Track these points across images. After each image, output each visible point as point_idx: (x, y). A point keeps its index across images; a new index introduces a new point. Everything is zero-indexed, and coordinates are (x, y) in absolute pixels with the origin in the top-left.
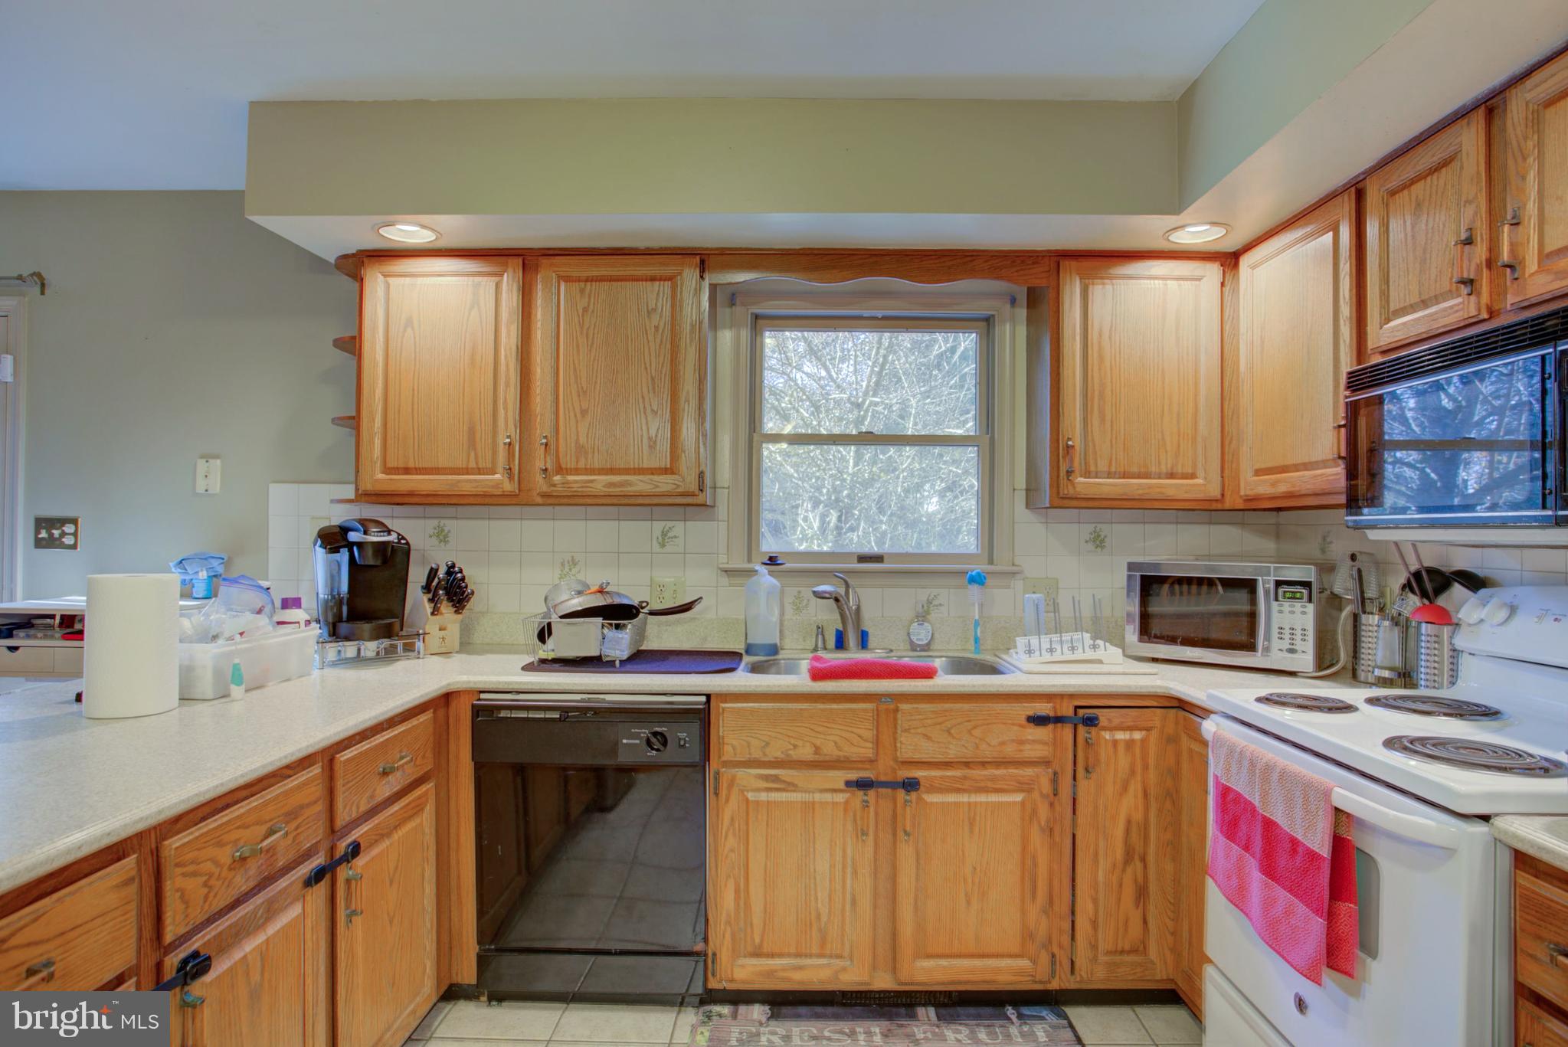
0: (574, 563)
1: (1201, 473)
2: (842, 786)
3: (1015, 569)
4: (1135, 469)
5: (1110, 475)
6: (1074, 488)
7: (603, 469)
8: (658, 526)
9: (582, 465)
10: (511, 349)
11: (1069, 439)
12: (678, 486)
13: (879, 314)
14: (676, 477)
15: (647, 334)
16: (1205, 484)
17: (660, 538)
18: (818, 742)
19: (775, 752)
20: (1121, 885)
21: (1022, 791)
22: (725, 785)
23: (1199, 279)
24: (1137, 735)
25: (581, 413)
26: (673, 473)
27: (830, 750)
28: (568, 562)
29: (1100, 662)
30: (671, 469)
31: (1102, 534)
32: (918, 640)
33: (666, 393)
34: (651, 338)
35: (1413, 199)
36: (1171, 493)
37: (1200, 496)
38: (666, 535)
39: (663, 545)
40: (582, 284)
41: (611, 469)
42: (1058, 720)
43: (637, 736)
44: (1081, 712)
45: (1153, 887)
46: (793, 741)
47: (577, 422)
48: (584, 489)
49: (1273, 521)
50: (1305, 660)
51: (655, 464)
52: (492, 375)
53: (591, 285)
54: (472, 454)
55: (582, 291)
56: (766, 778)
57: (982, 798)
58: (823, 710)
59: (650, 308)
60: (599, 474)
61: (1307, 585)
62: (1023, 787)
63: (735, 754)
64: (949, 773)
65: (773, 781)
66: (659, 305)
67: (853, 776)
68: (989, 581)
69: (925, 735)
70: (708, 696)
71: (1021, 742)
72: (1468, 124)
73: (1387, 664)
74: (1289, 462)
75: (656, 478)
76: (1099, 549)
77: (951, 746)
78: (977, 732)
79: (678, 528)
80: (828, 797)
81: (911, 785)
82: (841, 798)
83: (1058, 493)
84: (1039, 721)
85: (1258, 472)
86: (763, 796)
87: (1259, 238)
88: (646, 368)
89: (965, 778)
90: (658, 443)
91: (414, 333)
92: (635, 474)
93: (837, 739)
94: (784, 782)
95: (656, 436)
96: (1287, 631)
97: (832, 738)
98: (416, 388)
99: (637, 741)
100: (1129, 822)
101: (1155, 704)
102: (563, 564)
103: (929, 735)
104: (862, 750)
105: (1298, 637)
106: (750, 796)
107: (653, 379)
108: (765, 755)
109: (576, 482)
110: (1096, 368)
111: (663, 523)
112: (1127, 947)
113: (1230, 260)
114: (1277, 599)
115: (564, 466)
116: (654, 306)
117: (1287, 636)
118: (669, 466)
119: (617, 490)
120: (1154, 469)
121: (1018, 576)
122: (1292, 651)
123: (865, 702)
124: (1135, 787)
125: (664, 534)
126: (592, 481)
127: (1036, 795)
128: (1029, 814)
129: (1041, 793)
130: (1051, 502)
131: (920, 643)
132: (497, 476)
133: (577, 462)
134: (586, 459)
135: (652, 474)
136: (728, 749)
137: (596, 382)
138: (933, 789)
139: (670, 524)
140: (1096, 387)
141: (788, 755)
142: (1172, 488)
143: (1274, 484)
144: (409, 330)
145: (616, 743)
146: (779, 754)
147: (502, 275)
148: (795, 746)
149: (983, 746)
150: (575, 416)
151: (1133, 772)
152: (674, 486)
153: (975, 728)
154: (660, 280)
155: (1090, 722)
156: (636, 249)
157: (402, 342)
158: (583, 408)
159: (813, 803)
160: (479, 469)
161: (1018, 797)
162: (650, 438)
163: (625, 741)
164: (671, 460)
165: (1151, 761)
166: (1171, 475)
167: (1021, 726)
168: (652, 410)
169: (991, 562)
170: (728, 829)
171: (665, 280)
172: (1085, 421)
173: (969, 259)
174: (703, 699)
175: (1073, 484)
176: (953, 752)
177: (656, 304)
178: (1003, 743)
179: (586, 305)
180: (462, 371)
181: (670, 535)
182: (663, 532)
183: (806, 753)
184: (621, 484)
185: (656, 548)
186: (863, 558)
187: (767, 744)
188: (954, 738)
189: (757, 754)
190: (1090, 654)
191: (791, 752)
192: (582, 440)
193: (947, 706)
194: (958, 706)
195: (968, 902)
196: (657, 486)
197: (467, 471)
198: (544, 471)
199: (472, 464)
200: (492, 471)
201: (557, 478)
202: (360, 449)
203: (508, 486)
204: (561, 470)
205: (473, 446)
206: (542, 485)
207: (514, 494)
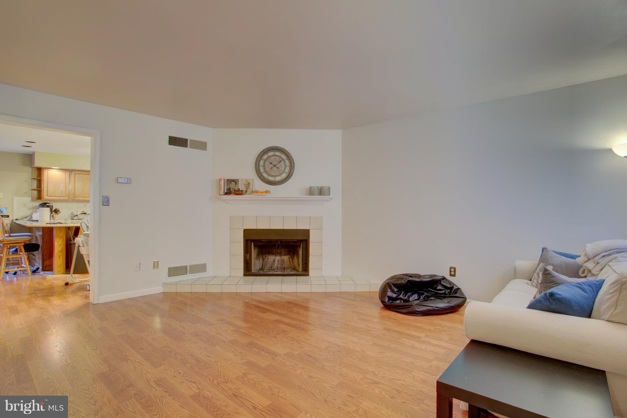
10: (68, 182)
28: (68, 208)
91: (53, 178)
109: (78, 198)
147: (66, 173)
197: (61, 197)
198: (73, 197)
199: (62, 196)
200: (65, 197)
201: (75, 198)
202: (42, 194)
203: (68, 199)
204: (75, 197)
205: (62, 194)
206: (73, 199)
207: (68, 200)
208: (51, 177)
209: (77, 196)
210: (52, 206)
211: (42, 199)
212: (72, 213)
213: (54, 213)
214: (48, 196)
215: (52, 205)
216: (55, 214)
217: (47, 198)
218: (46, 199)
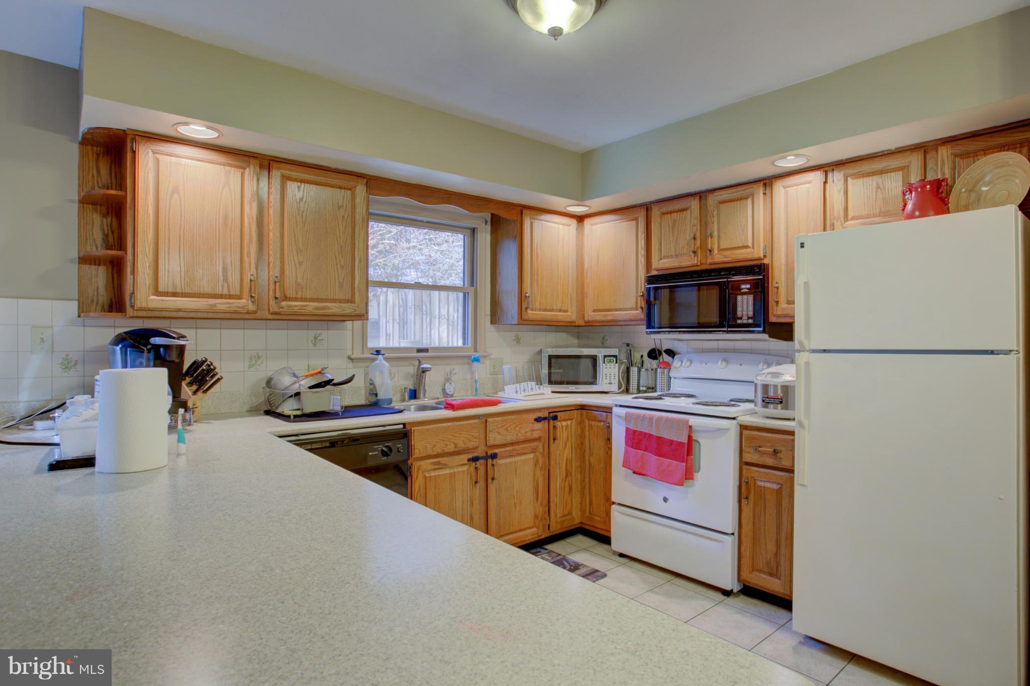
0: (259, 357)
1: (570, 310)
2: (466, 462)
3: (486, 354)
4: (549, 308)
5: (540, 310)
6: (528, 315)
7: (312, 299)
8: (312, 333)
9: (299, 296)
10: (252, 218)
11: (526, 293)
12: (355, 310)
13: (425, 219)
14: (353, 305)
15: (338, 219)
16: (571, 315)
17: (313, 341)
18: (456, 442)
19: (438, 450)
20: (564, 487)
21: (532, 452)
22: (416, 470)
23: (569, 226)
24: (569, 422)
25: (299, 263)
26: (351, 303)
27: (461, 445)
28: (255, 357)
29: (543, 394)
30: (351, 300)
31: (520, 337)
32: (449, 392)
33: (349, 255)
34: (340, 223)
35: (673, 218)
36: (560, 318)
37: (569, 320)
38: (317, 339)
39: (315, 345)
40: (299, 184)
41: (317, 299)
42: (545, 419)
43: (376, 450)
44: (551, 415)
45: (574, 486)
46: (445, 443)
47: (296, 268)
48: (302, 311)
49: (577, 331)
50: (615, 388)
51: (341, 297)
52: (239, 234)
53: (305, 185)
54: (226, 285)
55: (299, 188)
56: (434, 463)
57: (518, 458)
58: (458, 425)
59: (339, 205)
60: (309, 301)
61: (615, 356)
62: (534, 451)
63: (420, 453)
64: (508, 449)
65: (437, 465)
66: (345, 203)
67: (470, 456)
68: (481, 360)
69: (498, 432)
70: (404, 424)
71: (533, 431)
72: (694, 199)
73: (645, 385)
74: (612, 308)
75: (343, 305)
76: (518, 344)
77: (508, 436)
78: (517, 428)
79: (324, 334)
80: (460, 469)
81: (494, 456)
82: (465, 468)
83: (522, 318)
84: (538, 420)
85: (594, 311)
86: (433, 474)
87: (595, 213)
88: (337, 240)
89: (513, 450)
90: (344, 284)
91: (180, 198)
92: (330, 302)
93: (464, 439)
94: (442, 464)
95: (343, 280)
96: (608, 376)
97: (462, 438)
98: (182, 235)
99: (376, 453)
100: (567, 459)
101: (574, 409)
102: (251, 358)
103: (500, 432)
104: (474, 443)
105: (612, 377)
106: (427, 475)
107: (341, 247)
108: (433, 451)
109: (296, 306)
110: (536, 262)
111: (315, 331)
112: (567, 513)
113: (580, 219)
114: (604, 363)
115: (288, 296)
116: (342, 204)
117: (608, 378)
118: (350, 299)
119: (321, 312)
120: (555, 308)
121: (487, 358)
122: (610, 383)
123: (474, 419)
124: (569, 445)
125: (316, 338)
126: (306, 306)
127: (538, 454)
128: (536, 463)
129: (540, 452)
130: (518, 321)
131: (450, 393)
132: (244, 301)
133: (297, 294)
134: (302, 292)
135: (340, 302)
136: (417, 451)
137: (308, 245)
138: (503, 457)
139: (319, 332)
140: (536, 269)
141: (443, 450)
142: (561, 316)
143: (604, 316)
144: (176, 195)
145: (367, 455)
146: (440, 451)
147: (245, 169)
148: (446, 445)
149: (520, 435)
150: (295, 265)
151: (568, 438)
152: (354, 310)
153: (516, 427)
154: (345, 189)
155: (555, 418)
156: (330, 168)
157: (170, 203)
158: (300, 260)
159: (455, 472)
160: (230, 295)
161: (532, 456)
162: (339, 282)
163: (370, 454)
164: (352, 295)
165: (573, 433)
166: (560, 311)
167: (533, 423)
168: (341, 265)
169: (476, 351)
170: (418, 493)
171: (347, 189)
172: (531, 284)
173: (488, 202)
174: (401, 426)
175: (528, 314)
176: (509, 438)
177: (343, 203)
178: (526, 432)
179: (301, 197)
180: (217, 229)
181: (319, 338)
182: (315, 337)
183: (451, 448)
184: (324, 308)
185: (311, 346)
186: (420, 350)
187: (434, 446)
188: (509, 432)
189: (430, 452)
190: (539, 392)
191: (445, 448)
192: (300, 280)
193: (506, 418)
194: (510, 417)
195: (515, 507)
196: (344, 310)
197: (221, 296)
198: (276, 298)
199: (225, 292)
200: (240, 297)
201: (284, 303)
202: (129, 277)
203: (252, 307)
204: (286, 298)
205: (226, 280)
206: (274, 307)
207: (255, 312)
208: (176, 190)
209: (291, 293)
210: (181, 349)
211: (129, 310)
212: (269, 382)
213: (190, 384)
214: (157, 293)
215: (182, 342)
216: (195, 393)
217: (155, 301)
218: (149, 310)
